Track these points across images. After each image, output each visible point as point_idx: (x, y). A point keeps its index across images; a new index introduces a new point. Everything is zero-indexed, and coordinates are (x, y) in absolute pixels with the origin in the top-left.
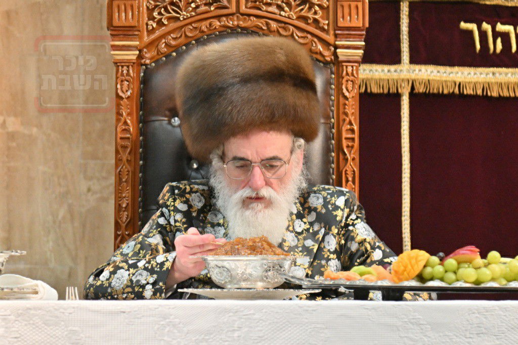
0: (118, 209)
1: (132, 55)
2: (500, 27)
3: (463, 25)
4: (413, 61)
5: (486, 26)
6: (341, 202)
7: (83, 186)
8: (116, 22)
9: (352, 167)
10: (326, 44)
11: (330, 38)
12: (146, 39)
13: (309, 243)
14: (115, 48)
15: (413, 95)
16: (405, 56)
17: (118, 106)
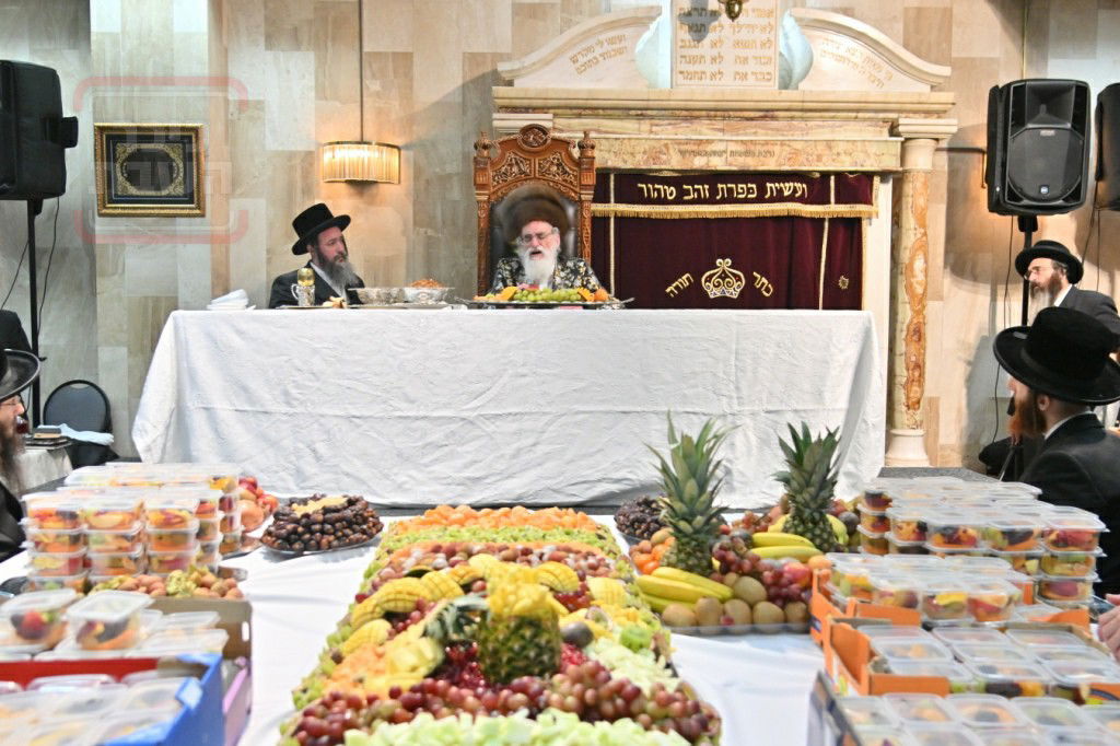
0: (479, 269)
1: (485, 198)
2: (656, 186)
3: (640, 185)
4: (616, 202)
5: (650, 186)
6: (582, 264)
7: (463, 261)
8: (478, 182)
9: (588, 250)
10: (576, 192)
11: (577, 190)
12: (492, 190)
13: (567, 282)
14: (478, 194)
15: (615, 217)
16: (612, 200)
17: (479, 221)
